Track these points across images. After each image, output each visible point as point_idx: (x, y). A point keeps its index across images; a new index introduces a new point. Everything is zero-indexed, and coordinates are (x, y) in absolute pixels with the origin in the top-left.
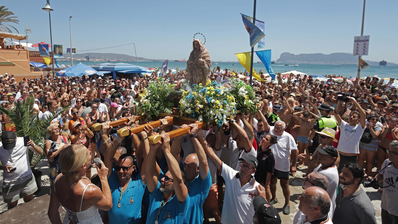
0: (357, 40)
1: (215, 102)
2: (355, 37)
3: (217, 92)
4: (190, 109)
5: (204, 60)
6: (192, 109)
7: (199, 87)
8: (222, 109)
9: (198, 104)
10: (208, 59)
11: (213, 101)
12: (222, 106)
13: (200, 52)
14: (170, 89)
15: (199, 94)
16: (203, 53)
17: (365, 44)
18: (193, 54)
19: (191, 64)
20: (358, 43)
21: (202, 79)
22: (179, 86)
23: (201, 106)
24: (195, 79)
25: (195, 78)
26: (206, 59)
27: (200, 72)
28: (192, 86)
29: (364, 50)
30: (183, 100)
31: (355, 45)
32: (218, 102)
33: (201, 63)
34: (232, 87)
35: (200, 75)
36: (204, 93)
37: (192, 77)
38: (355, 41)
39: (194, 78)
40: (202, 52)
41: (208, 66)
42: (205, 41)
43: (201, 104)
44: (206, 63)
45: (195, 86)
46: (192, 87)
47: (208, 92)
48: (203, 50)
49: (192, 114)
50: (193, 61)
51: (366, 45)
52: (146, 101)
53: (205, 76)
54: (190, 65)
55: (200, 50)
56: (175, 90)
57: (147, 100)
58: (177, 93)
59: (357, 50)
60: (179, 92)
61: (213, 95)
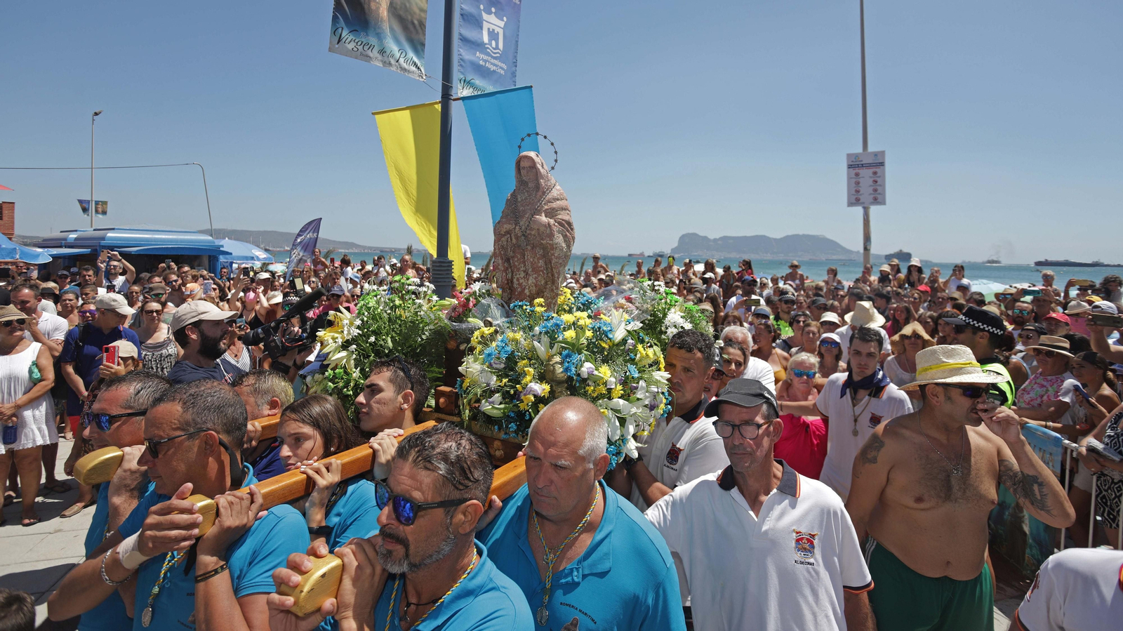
0: (855, 165)
1: (596, 373)
2: (849, 156)
3: (600, 334)
4: (497, 397)
5: (552, 221)
6: (506, 396)
7: (533, 311)
8: (621, 402)
9: (528, 378)
10: (567, 218)
11: (587, 367)
12: (619, 387)
13: (540, 193)
14: (433, 317)
15: (536, 343)
16: (550, 196)
17: (875, 173)
18: (516, 201)
19: (508, 232)
20: (857, 171)
21: (543, 282)
22: (465, 305)
23: (542, 389)
24: (520, 284)
25: (521, 281)
26: (560, 217)
27: (538, 259)
28: (509, 306)
29: (875, 190)
30: (475, 361)
31: (849, 178)
32: (605, 372)
33: (542, 229)
34: (637, 308)
35: (535, 270)
36: (552, 335)
37: (510, 275)
38: (850, 167)
39: (518, 280)
40: (544, 193)
41: (565, 241)
42: (556, 161)
43: (541, 378)
44: (559, 232)
45: (521, 307)
46: (508, 313)
47: (570, 334)
48: (550, 189)
49: (507, 418)
50: (516, 225)
51: (879, 177)
52: (342, 359)
53: (553, 275)
54: (504, 235)
55: (538, 186)
56: (450, 319)
57: (344, 354)
58: (455, 331)
59: (857, 191)
60: (464, 326)
61: (588, 346)
